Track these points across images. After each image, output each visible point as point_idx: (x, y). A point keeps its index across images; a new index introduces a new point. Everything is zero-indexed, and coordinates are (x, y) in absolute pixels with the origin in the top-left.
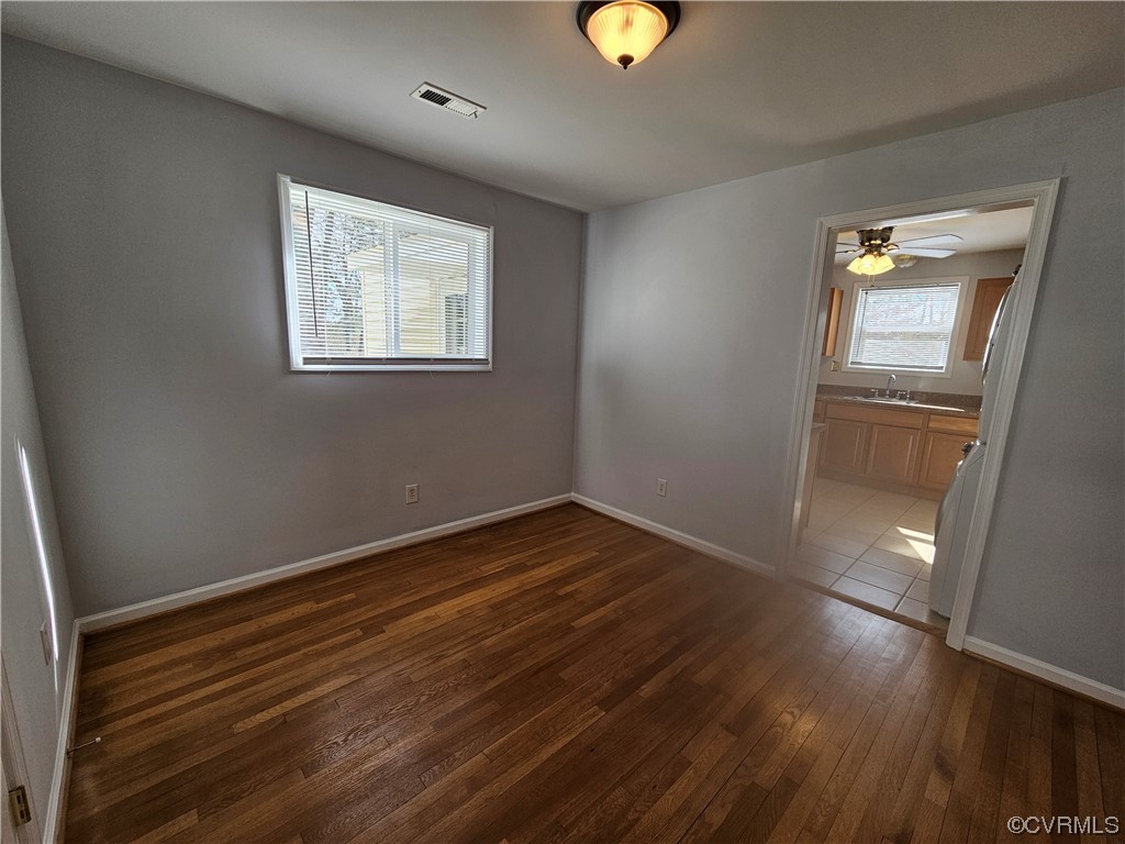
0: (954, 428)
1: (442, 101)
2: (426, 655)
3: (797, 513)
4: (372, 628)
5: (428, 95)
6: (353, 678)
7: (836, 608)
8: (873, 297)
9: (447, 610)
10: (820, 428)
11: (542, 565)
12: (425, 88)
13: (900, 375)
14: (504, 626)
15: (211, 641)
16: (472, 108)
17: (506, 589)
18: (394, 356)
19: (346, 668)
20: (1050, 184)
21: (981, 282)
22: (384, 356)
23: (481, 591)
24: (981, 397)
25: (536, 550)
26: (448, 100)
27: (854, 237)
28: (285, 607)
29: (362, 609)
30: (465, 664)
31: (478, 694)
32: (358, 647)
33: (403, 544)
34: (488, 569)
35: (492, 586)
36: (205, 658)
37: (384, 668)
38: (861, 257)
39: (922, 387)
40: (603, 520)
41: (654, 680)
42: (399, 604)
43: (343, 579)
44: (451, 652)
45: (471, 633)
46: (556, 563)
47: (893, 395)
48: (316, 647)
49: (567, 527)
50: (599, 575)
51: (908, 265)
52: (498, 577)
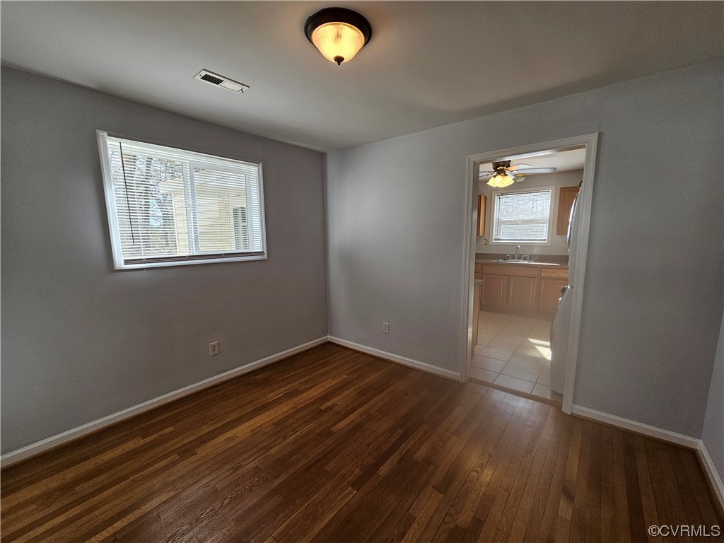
0: (554, 275)
1: (218, 82)
2: (228, 467)
3: (470, 335)
4: (186, 452)
5: (206, 78)
6: (172, 493)
7: (497, 396)
8: (504, 199)
9: (242, 431)
10: (480, 282)
11: (310, 388)
12: (204, 73)
13: (524, 246)
14: (284, 437)
15: (54, 482)
16: (240, 87)
17: (285, 409)
18: (195, 254)
19: (165, 486)
20: (593, 136)
21: (562, 189)
22: (188, 254)
23: (267, 413)
24: (568, 256)
25: (304, 379)
26: (221, 81)
27: (489, 167)
28: (118, 444)
29: (179, 439)
30: (257, 470)
31: (268, 491)
32: (176, 468)
33: (210, 385)
34: (272, 396)
35: (276, 409)
36: (48, 497)
37: (196, 482)
38: (495, 177)
39: (535, 252)
40: (350, 352)
41: (388, 462)
42: (207, 431)
43: (163, 417)
44: (245, 463)
45: (262, 445)
46: (318, 386)
47: (520, 257)
48: (142, 473)
49: (326, 360)
50: (349, 391)
51: (521, 180)
52: (278, 401)
